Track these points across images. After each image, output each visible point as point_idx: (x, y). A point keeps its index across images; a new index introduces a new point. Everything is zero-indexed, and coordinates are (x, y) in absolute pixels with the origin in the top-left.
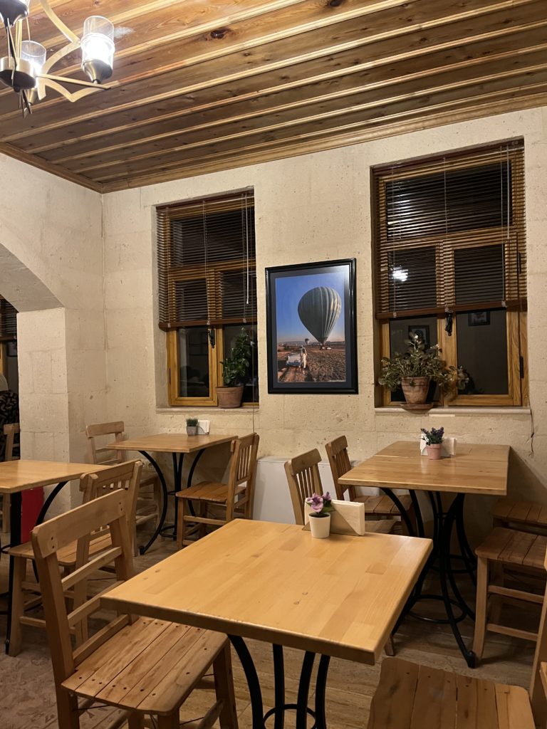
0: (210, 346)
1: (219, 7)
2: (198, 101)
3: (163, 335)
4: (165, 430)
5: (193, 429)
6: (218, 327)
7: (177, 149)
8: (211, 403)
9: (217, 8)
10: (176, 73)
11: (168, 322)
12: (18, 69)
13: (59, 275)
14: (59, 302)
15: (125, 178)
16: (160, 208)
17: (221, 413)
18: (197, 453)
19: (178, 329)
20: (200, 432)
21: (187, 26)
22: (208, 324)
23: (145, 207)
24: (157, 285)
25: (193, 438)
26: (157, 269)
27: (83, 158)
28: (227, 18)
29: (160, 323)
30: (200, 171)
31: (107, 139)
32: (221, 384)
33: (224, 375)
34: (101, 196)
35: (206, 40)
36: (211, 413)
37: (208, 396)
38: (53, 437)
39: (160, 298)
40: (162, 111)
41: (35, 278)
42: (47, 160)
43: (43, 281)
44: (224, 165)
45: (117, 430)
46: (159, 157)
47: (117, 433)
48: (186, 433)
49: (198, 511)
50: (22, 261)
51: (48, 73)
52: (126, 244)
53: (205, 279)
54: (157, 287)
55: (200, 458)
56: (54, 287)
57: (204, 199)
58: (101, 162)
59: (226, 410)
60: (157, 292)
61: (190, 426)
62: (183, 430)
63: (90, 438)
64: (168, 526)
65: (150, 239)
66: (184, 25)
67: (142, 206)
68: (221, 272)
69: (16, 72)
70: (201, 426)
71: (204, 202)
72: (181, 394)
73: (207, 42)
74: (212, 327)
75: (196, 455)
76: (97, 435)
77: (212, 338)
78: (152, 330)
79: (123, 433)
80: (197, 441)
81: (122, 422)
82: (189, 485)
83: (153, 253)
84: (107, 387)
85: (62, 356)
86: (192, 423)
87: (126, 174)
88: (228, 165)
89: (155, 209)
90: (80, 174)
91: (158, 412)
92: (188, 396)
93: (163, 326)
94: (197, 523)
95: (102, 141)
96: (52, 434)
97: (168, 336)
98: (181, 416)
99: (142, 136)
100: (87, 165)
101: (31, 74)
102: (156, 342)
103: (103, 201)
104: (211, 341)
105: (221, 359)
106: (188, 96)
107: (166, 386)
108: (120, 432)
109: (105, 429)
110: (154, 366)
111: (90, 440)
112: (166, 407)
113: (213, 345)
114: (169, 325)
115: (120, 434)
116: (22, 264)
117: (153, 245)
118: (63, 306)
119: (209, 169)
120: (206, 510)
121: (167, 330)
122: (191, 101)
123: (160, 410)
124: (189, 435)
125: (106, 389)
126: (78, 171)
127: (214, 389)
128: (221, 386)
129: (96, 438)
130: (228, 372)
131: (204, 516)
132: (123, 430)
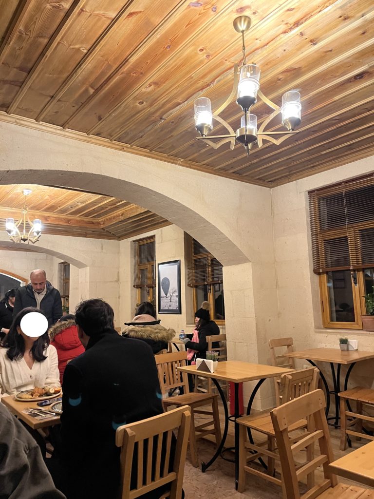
0: (353, 284)
1: (361, 60)
2: (341, 120)
3: (317, 277)
4: (323, 346)
5: (345, 346)
6: (358, 270)
7: (323, 153)
8: (357, 327)
9: (359, 62)
10: (327, 107)
11: (320, 268)
12: (247, 134)
13: (248, 242)
14: (248, 259)
15: (286, 176)
16: (310, 192)
17: (366, 335)
18: (350, 366)
19: (327, 273)
20: (350, 349)
21: (337, 77)
22: (351, 268)
23: (300, 193)
24: (311, 243)
25: (346, 353)
26: (310, 233)
27: (261, 169)
28: (366, 66)
29: (314, 269)
30: (339, 164)
31: (277, 156)
32: (364, 313)
33: (367, 307)
34: (270, 190)
35: (351, 82)
36: (358, 334)
37: (355, 322)
38: (247, 346)
39: (313, 252)
40: (315, 132)
41: (235, 245)
42: (240, 174)
43: (239, 247)
44: (359, 157)
45: (288, 343)
46: (310, 160)
47: (289, 346)
48: (339, 348)
49: (354, 409)
50: (227, 236)
51: (263, 132)
52: (288, 218)
53: (347, 237)
54: (311, 245)
55: (352, 370)
56: (244, 250)
57: (343, 182)
58: (272, 170)
59: (371, 333)
60: (311, 248)
61: (343, 343)
62: (337, 346)
63: (272, 348)
64: (331, 417)
65: (304, 213)
66: (335, 77)
67: (298, 193)
68: (359, 230)
69: (247, 135)
70: (351, 344)
71: (343, 184)
72: (332, 320)
73: (351, 84)
74: (354, 270)
75: (349, 367)
76: (276, 346)
77: (355, 279)
78: (309, 274)
79: (292, 346)
80: (349, 355)
81: (291, 338)
82: (346, 389)
83: (307, 223)
84: (279, 314)
85: (250, 293)
86: (344, 342)
87: (288, 173)
88: (361, 156)
89: (307, 193)
90: (258, 179)
91: (316, 332)
92: (337, 321)
93: (316, 272)
94: (354, 418)
95: (274, 157)
96: (245, 344)
97: (320, 278)
98: (334, 335)
99: (300, 149)
100: (263, 173)
101: (254, 134)
102: (312, 282)
103: (272, 193)
104: (354, 281)
105: (363, 294)
106: (334, 119)
107: (320, 313)
108: (290, 345)
109: (280, 342)
110: (311, 299)
111: (272, 350)
112: (321, 329)
113: (356, 283)
114: (321, 271)
115: (290, 346)
116: (227, 238)
117: (307, 217)
118: (250, 262)
119: (346, 161)
120: (361, 409)
121: (319, 274)
122: (337, 121)
123: (317, 330)
124: (342, 351)
125: (278, 315)
126: (257, 177)
127: (359, 316)
128: (364, 314)
129: (275, 348)
130: (370, 304)
131: (360, 413)
132: (292, 344)
